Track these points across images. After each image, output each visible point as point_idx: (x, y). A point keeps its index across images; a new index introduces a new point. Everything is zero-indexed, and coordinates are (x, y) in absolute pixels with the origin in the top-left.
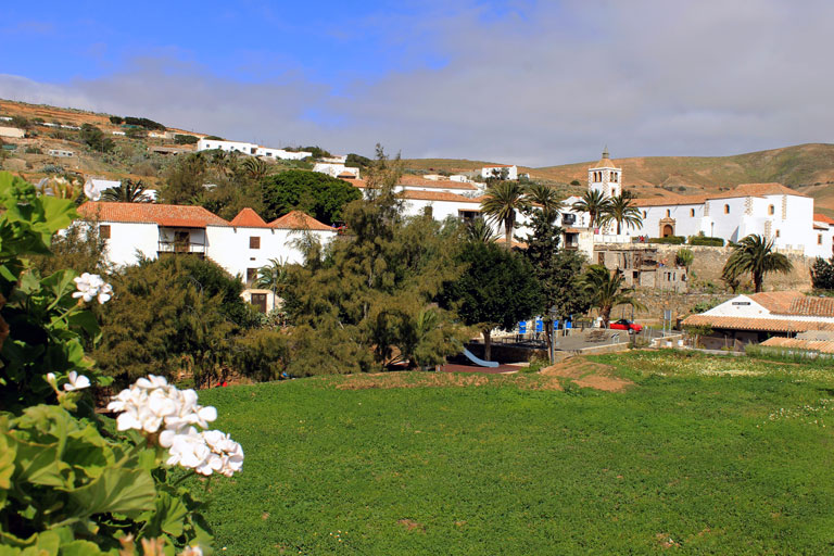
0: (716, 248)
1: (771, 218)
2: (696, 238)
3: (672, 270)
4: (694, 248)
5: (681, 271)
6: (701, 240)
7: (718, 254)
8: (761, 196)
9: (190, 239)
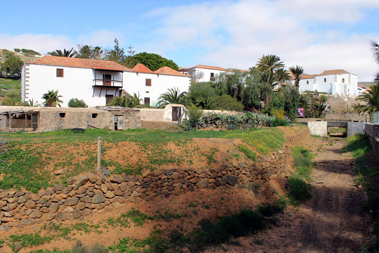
5: (327, 104)
8: (339, 75)
9: (112, 79)
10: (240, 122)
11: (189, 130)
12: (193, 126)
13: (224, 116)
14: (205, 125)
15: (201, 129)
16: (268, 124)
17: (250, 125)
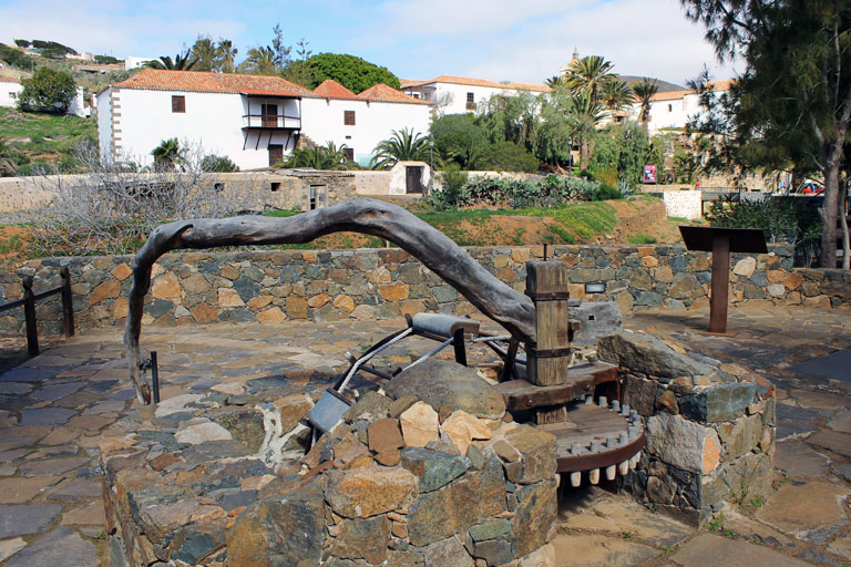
9: (280, 113)
10: (536, 194)
11: (445, 208)
12: (451, 203)
13: (506, 183)
14: (471, 201)
15: (465, 208)
16: (588, 196)
17: (554, 200)
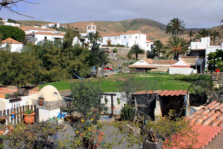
0: (123, 48)
1: (136, 40)
2: (117, 45)
3: (113, 54)
4: (118, 48)
5: (115, 54)
6: (119, 46)
7: (124, 49)
8: (133, 34)
